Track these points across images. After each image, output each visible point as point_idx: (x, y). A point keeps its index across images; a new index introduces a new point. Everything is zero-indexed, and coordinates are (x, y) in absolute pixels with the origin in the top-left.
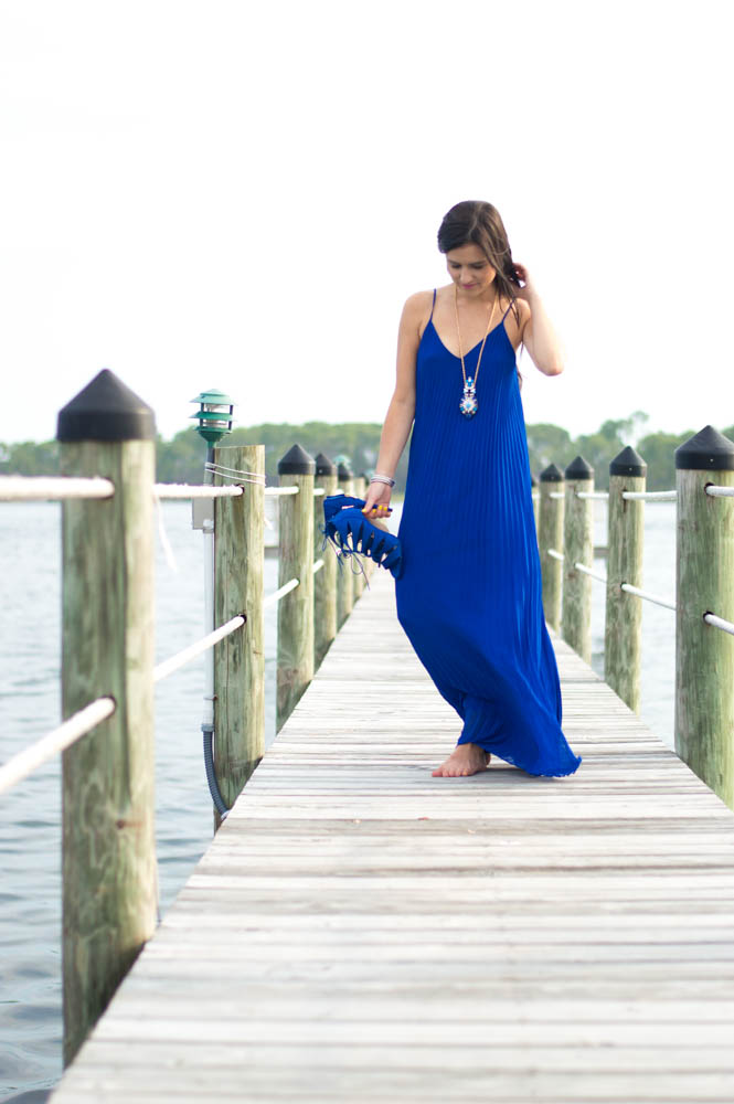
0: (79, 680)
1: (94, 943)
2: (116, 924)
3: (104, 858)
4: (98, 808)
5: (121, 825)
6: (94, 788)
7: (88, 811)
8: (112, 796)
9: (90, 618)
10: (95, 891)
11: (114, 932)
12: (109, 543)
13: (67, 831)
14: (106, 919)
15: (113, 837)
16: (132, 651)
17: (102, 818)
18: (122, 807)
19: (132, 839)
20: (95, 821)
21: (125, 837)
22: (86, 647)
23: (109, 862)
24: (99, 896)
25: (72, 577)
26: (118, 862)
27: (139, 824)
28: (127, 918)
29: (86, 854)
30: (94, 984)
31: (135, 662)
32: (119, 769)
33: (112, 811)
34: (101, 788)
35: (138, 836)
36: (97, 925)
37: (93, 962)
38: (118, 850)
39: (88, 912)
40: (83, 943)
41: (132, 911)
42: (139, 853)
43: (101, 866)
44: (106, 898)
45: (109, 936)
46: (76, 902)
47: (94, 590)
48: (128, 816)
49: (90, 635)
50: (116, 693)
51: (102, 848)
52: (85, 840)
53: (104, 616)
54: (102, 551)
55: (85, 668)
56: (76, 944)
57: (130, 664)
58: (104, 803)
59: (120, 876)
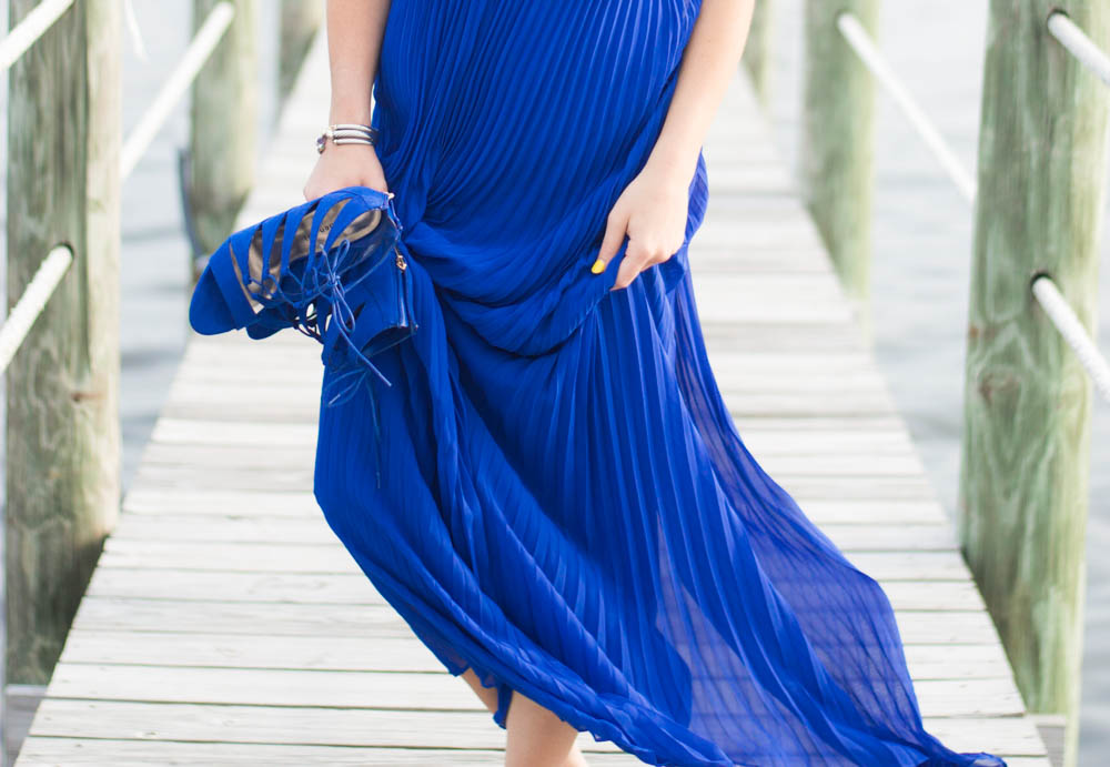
0: (28, 224)
1: (44, 538)
2: (71, 516)
3: (57, 436)
4: (50, 377)
5: (77, 398)
6: (46, 354)
7: (39, 381)
8: (68, 363)
9: (43, 150)
10: (46, 475)
11: (67, 524)
12: (68, 62)
13: (13, 403)
14: (59, 509)
15: (68, 412)
16: (94, 190)
17: (54, 390)
18: (79, 376)
19: (91, 414)
20: (47, 393)
21: (84, 413)
22: (38, 185)
23: (63, 442)
24: (51, 483)
25: (21, 99)
26: (74, 441)
27: (98, 396)
28: (84, 507)
29: (35, 433)
30: (43, 584)
31: (98, 204)
32: (77, 332)
33: (67, 381)
34: (55, 353)
35: (99, 410)
36: (48, 516)
37: (43, 560)
38: (74, 426)
39: (37, 500)
40: (31, 538)
41: (90, 499)
42: (99, 430)
43: (52, 446)
44: (59, 485)
45: (61, 528)
46: (21, 487)
47: (49, 117)
48: (87, 387)
49: (44, 170)
50: (74, 242)
51: (54, 425)
52: (35, 416)
53: (60, 147)
54: (59, 72)
55: (36, 210)
56: (21, 534)
57: (91, 205)
58: (57, 371)
59: (76, 457)
